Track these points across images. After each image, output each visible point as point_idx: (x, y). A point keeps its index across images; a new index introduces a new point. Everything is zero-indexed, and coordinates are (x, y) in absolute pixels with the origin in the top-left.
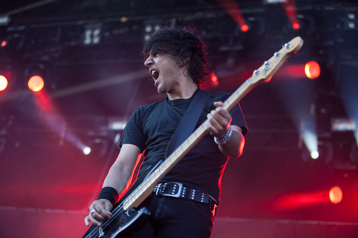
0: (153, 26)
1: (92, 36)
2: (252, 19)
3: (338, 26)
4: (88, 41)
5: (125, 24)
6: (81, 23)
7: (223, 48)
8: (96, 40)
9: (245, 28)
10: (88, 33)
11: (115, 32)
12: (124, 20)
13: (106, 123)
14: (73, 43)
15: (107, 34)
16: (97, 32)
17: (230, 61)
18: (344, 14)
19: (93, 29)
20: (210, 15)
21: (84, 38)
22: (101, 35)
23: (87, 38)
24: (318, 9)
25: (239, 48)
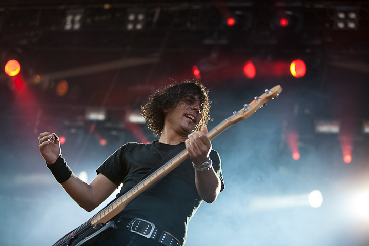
0: (137, 15)
1: (73, 22)
2: (238, 13)
3: (327, 25)
4: (68, 27)
5: (108, 11)
6: (62, 7)
7: (208, 42)
8: (77, 26)
9: (231, 22)
10: (69, 18)
11: (97, 19)
12: (107, 6)
13: (83, 113)
14: (53, 28)
15: (89, 21)
16: (78, 18)
17: (214, 55)
18: (334, 13)
19: (75, 15)
20: (196, 7)
21: (65, 23)
22: (82, 22)
23: (68, 23)
24: (308, 6)
25: (224, 42)
